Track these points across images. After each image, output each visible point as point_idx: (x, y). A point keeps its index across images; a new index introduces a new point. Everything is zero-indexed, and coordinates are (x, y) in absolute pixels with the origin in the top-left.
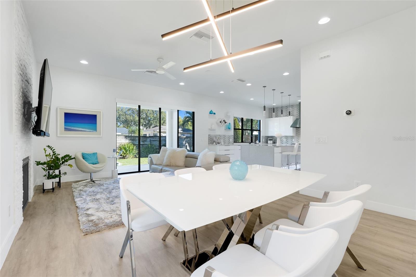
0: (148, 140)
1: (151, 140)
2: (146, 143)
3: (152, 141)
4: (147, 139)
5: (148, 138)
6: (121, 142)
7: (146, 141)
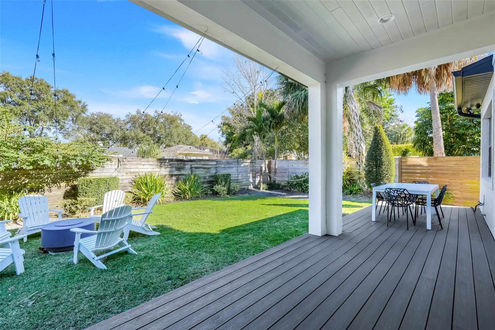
0: (188, 167)
1: (192, 166)
2: (184, 173)
3: (194, 169)
4: (185, 165)
5: (186, 163)
6: (137, 170)
7: (183, 168)
